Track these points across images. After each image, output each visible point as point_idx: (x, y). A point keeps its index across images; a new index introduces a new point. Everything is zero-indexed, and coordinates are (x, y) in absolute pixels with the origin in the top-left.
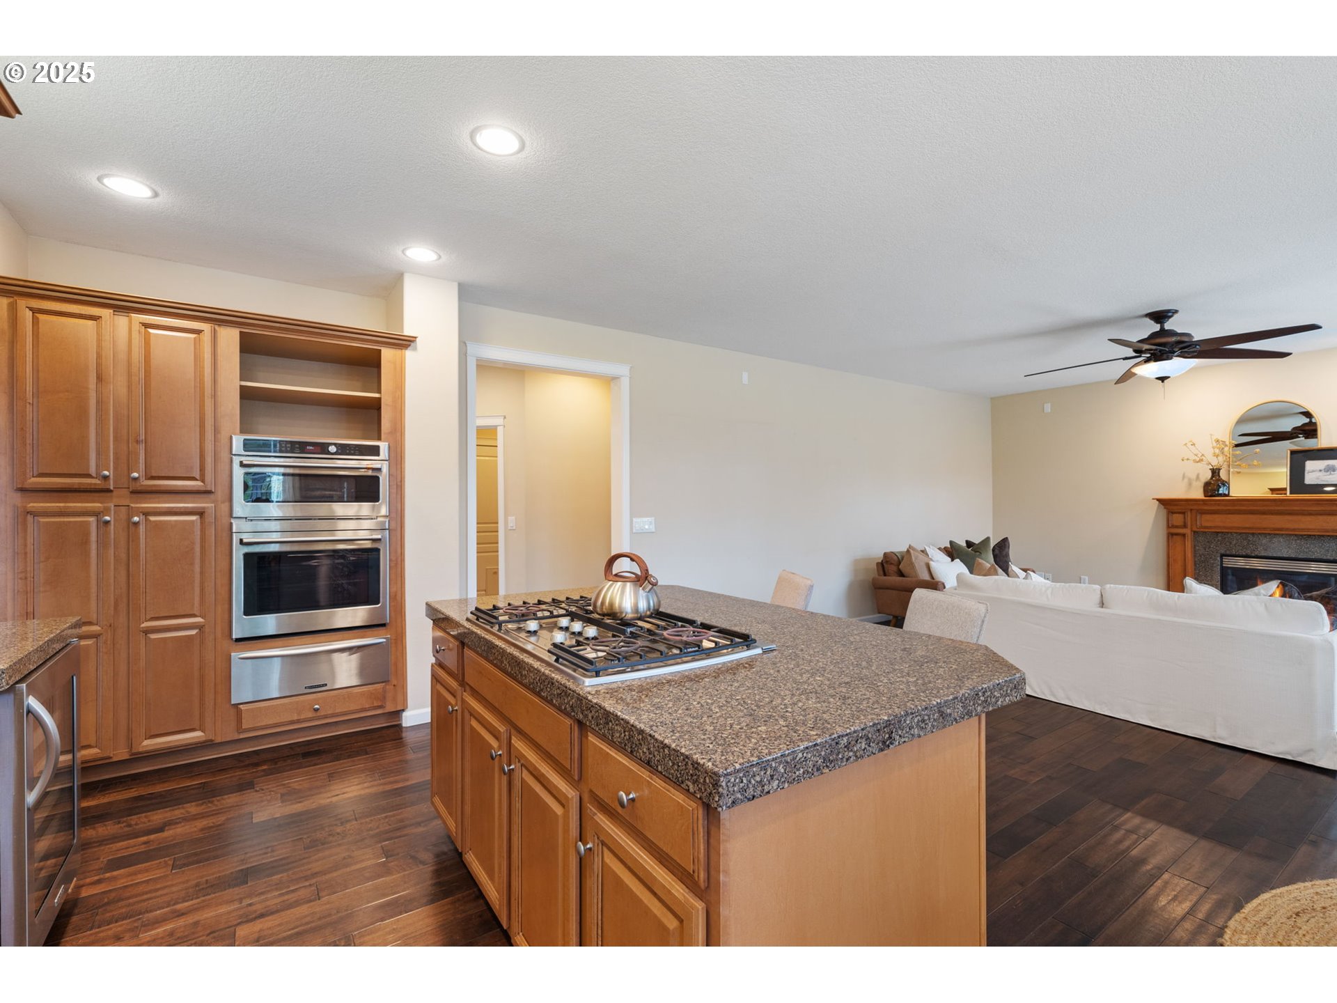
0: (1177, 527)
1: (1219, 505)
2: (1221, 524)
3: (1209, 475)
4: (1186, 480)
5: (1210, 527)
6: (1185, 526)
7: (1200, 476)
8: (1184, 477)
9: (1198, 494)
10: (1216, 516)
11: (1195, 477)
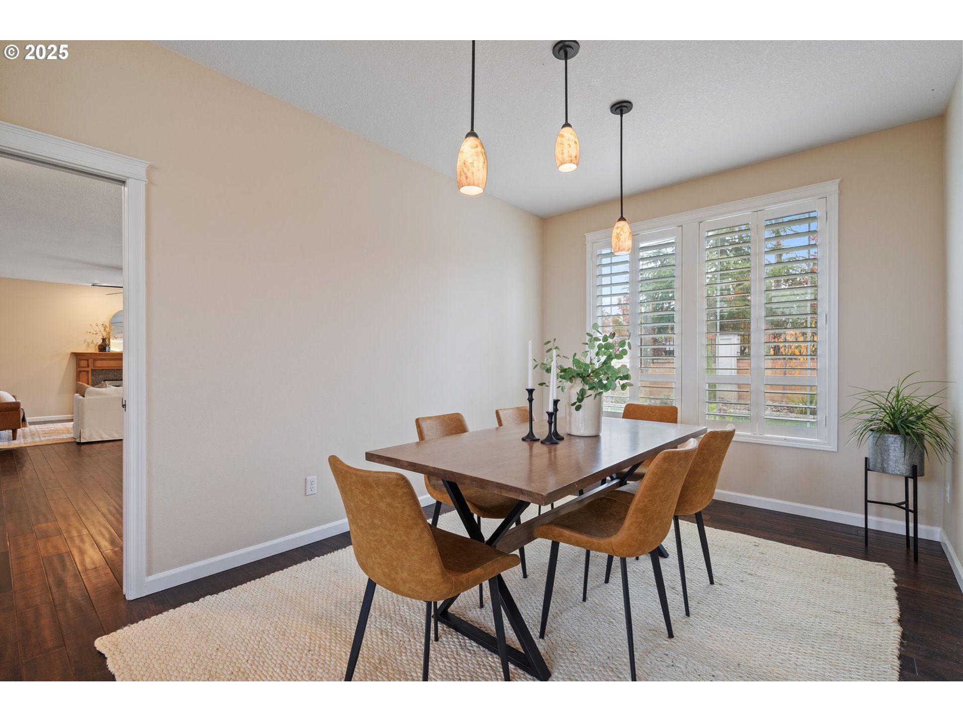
0: (84, 367)
1: (107, 356)
2: (106, 365)
3: (101, 341)
4: (86, 343)
5: (100, 367)
6: (88, 366)
7: (94, 342)
8: (85, 341)
9: (93, 350)
10: (105, 361)
11: (90, 342)
